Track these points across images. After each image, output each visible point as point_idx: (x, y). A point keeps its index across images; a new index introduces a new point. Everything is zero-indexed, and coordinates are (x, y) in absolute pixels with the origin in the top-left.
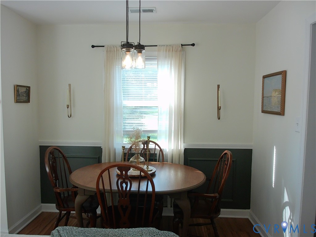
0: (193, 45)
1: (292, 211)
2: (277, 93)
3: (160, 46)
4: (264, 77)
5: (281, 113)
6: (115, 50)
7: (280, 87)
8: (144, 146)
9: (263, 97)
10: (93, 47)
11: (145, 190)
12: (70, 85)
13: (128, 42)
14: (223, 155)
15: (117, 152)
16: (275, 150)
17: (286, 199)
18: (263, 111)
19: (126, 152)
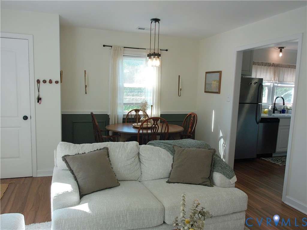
0: (167, 50)
1: (225, 140)
2: (216, 82)
3: (147, 49)
4: (207, 73)
5: (219, 92)
6: (120, 49)
7: (218, 79)
8: (136, 113)
9: (205, 84)
10: (104, 46)
11: (164, 132)
12: (85, 71)
13: (154, 53)
14: (188, 116)
15: (119, 117)
16: (214, 112)
17: (221, 135)
18: (205, 92)
19: (125, 117)
